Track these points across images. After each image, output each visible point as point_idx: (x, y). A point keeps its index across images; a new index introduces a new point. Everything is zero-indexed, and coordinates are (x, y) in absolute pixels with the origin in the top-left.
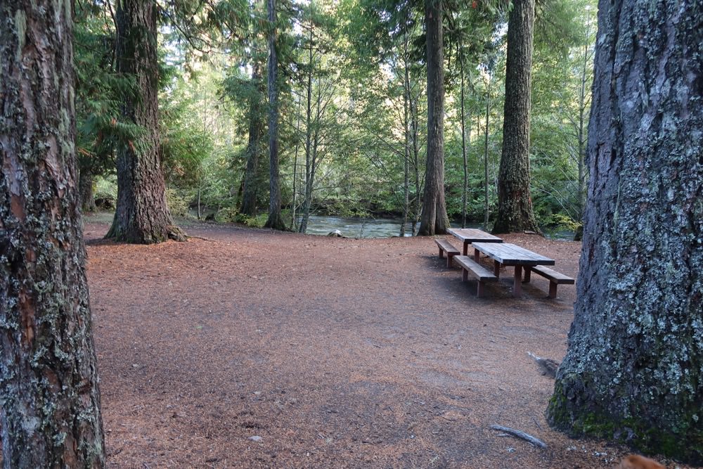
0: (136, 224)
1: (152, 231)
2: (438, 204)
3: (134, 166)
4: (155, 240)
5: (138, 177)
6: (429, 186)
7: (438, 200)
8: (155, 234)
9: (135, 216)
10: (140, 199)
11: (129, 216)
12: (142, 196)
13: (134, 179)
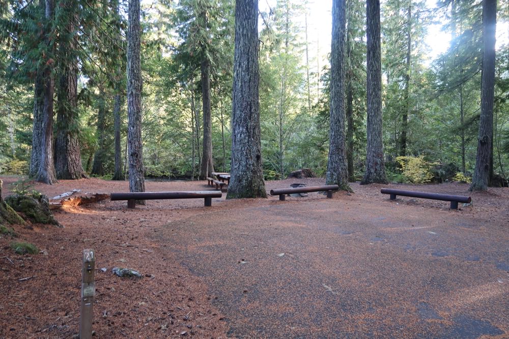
0: (68, 171)
1: (75, 174)
2: (209, 164)
3: (67, 144)
4: (77, 178)
5: (69, 149)
6: (205, 156)
7: (209, 162)
8: (77, 175)
9: (67, 167)
10: (70, 159)
11: (64, 167)
12: (71, 158)
13: (67, 150)
